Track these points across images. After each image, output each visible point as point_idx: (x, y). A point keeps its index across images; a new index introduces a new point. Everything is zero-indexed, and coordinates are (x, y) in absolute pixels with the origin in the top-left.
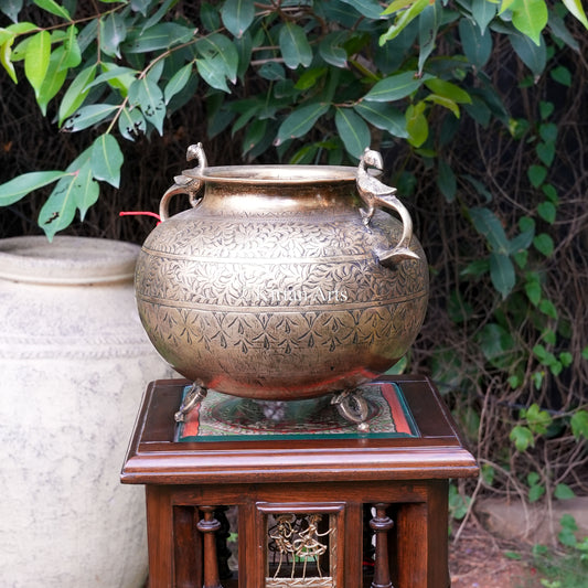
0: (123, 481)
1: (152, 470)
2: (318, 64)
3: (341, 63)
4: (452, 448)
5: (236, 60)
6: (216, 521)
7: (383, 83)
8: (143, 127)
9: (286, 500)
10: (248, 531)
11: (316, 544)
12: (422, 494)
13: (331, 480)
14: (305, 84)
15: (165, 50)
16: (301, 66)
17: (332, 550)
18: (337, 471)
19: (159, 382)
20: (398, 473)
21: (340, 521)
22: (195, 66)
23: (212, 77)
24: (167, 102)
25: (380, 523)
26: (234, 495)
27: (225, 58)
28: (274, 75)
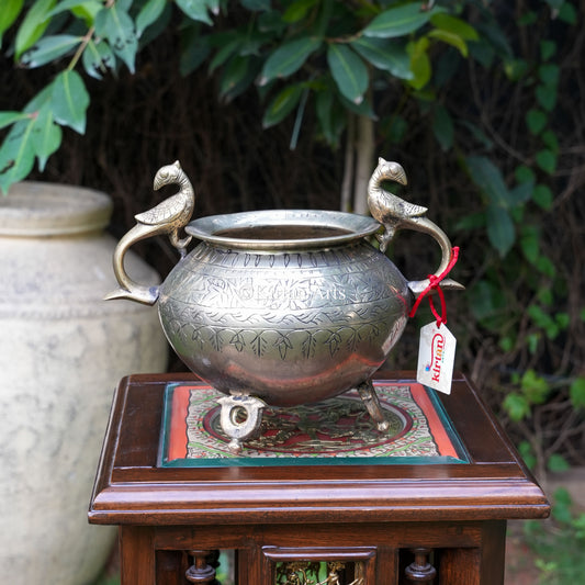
0: (92, 521)
1: (129, 506)
8: (111, 63)
9: (300, 544)
12: (475, 537)
13: (360, 521)
14: (295, 15)
18: (368, 509)
19: (135, 378)
20: (447, 512)
21: (370, 571)
23: (191, 7)
24: (139, 34)
25: (419, 572)
26: (234, 538)
28: (258, 5)
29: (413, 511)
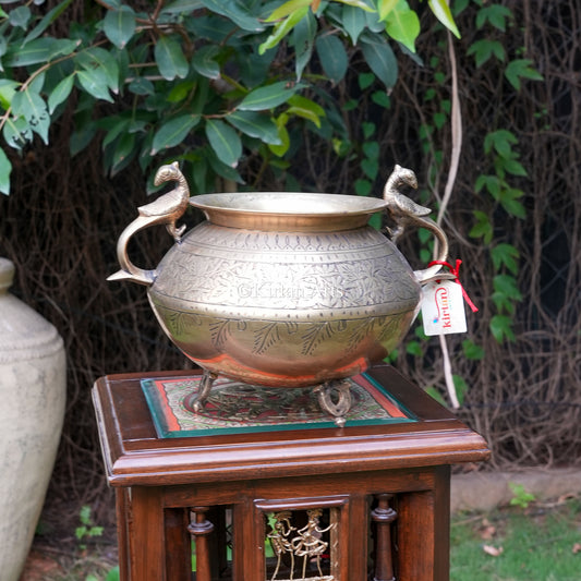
0: (112, 484)
1: (143, 470)
2: (195, 78)
3: (215, 75)
4: (461, 430)
5: (116, 71)
6: (208, 523)
7: (256, 92)
8: (29, 136)
9: (286, 496)
11: (316, 541)
12: (429, 481)
13: (338, 472)
14: (177, 97)
15: (46, 63)
16: (177, 78)
17: (334, 546)
18: (344, 461)
20: (409, 460)
21: (346, 516)
22: (76, 78)
23: (94, 88)
24: (51, 112)
25: (384, 514)
26: (231, 494)
27: (105, 70)
28: (144, 91)
29: (381, 461)
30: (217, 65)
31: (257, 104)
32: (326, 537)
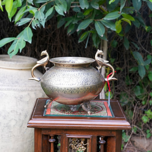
0: (28, 127)
1: (36, 124)
2: (90, 8)
3: (97, 8)
4: (124, 121)
5: (66, 6)
6: (54, 139)
7: (109, 14)
8: (39, 25)
9: (75, 134)
10: (63, 143)
11: (83, 147)
12: (114, 134)
13: (88, 129)
14: (86, 14)
15: (46, 2)
16: (85, 8)
17: (88, 149)
18: (90, 126)
19: (40, 98)
20: (108, 127)
21: (90, 141)
22: (54, 7)
23: (59, 11)
24: (46, 18)
25: (102, 142)
26: (60, 132)
27: (63, 6)
28: (77, 11)
29: (100, 127)
30: (98, 5)
31: (109, 18)
32: (86, 146)
